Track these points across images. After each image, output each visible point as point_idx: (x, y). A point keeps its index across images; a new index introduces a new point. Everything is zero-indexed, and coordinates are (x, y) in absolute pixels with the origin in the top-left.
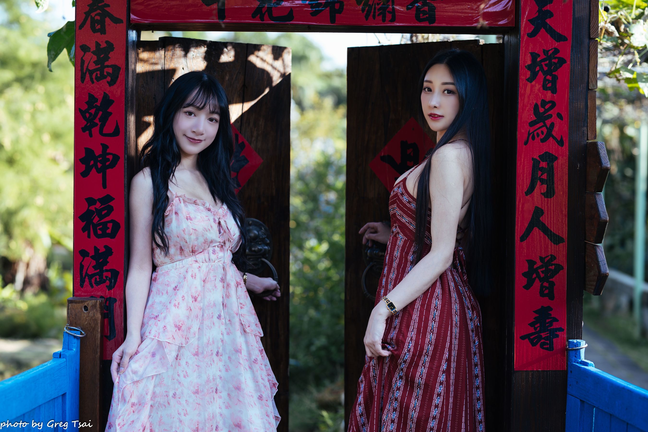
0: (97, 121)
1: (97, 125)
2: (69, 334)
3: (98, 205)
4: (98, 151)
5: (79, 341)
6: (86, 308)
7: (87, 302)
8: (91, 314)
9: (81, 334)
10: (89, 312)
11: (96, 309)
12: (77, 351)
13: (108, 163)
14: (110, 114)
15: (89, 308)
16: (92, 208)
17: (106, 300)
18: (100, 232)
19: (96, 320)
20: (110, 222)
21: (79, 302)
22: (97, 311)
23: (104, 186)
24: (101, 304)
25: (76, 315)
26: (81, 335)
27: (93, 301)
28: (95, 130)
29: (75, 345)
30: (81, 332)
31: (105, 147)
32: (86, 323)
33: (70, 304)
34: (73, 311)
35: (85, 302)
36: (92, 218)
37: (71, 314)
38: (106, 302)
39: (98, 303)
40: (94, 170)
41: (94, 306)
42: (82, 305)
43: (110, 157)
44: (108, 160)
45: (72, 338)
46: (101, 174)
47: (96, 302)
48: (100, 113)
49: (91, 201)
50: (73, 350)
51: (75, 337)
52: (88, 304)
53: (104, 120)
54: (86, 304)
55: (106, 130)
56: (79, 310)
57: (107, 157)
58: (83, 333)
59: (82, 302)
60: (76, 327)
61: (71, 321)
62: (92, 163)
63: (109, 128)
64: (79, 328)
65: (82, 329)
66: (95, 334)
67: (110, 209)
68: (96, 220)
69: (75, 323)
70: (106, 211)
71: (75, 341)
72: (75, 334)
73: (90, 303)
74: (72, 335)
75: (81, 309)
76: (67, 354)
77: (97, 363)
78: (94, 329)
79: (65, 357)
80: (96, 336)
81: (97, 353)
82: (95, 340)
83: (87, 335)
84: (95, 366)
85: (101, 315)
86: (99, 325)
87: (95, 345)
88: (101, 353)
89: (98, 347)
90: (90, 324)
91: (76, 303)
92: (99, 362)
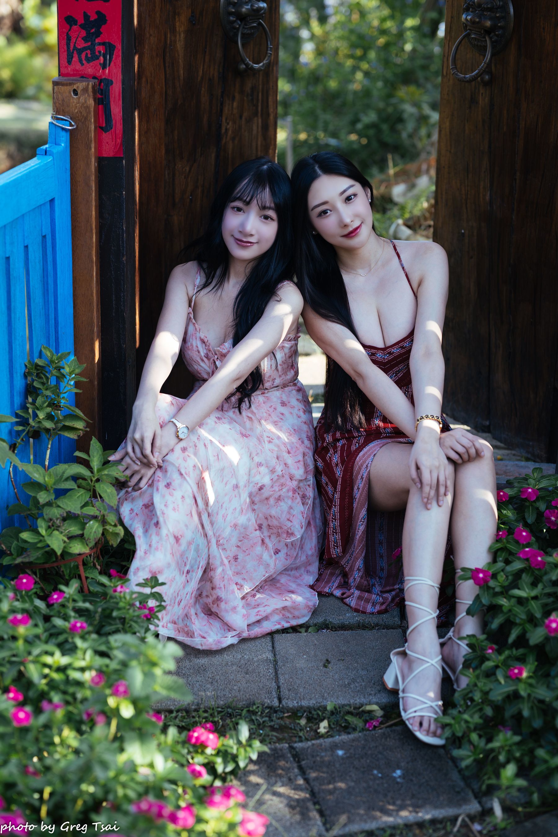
2: (55, 125)
5: (68, 133)
6: (75, 92)
7: (77, 85)
8: (82, 100)
9: (71, 125)
10: (79, 98)
11: (88, 94)
12: (66, 147)
15: (79, 92)
17: (101, 81)
19: (88, 107)
21: (66, 85)
22: (89, 96)
24: (93, 87)
25: (63, 100)
26: (70, 126)
27: (84, 83)
29: (64, 139)
30: (70, 123)
32: (76, 111)
33: (55, 87)
34: (60, 96)
35: (74, 84)
37: (58, 99)
38: (100, 84)
39: (90, 87)
41: (85, 90)
42: (71, 88)
45: (60, 130)
47: (88, 85)
50: (61, 145)
51: (63, 129)
52: (78, 87)
54: (75, 87)
56: (67, 94)
58: (73, 123)
59: (70, 84)
60: (64, 116)
61: (57, 109)
64: (67, 118)
65: (71, 119)
66: (87, 125)
69: (63, 110)
71: (63, 133)
73: (80, 85)
74: (59, 126)
75: (70, 93)
76: (55, 151)
77: (91, 161)
78: (86, 118)
79: (52, 154)
80: (88, 127)
81: (90, 148)
82: (88, 133)
83: (77, 126)
84: (88, 164)
85: (95, 100)
86: (92, 114)
87: (88, 139)
88: (95, 148)
89: (91, 141)
90: (81, 113)
91: (63, 85)
92: (93, 160)
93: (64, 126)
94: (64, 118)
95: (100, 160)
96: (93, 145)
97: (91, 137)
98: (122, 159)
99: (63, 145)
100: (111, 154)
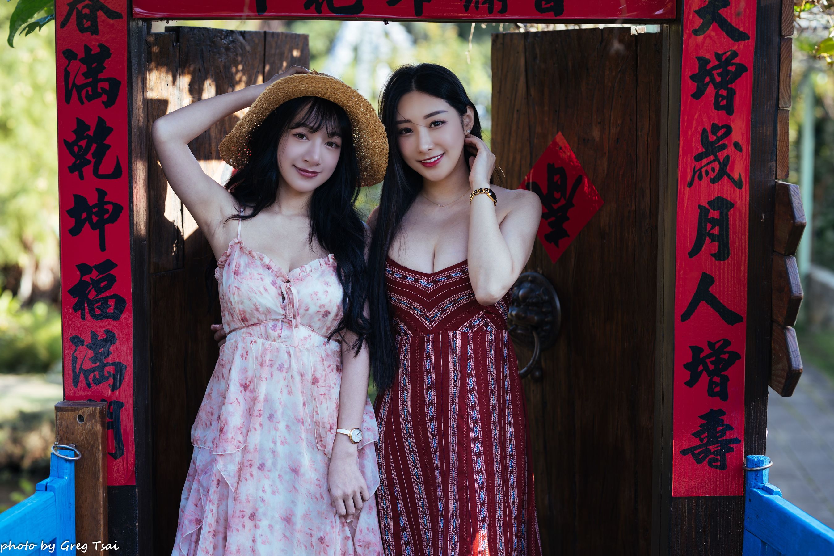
0: (89, 157)
1: (89, 162)
2: (58, 456)
3: (95, 275)
4: (92, 199)
5: (73, 464)
6: (81, 418)
7: (83, 410)
8: (88, 426)
9: (76, 455)
10: (86, 424)
11: (95, 419)
12: (70, 479)
13: (106, 216)
14: (108, 147)
15: (85, 417)
16: (87, 278)
17: (110, 405)
18: (98, 311)
19: (95, 434)
20: (111, 297)
21: (71, 410)
22: (96, 421)
23: (103, 248)
24: (101, 412)
25: (67, 427)
26: (75, 457)
27: (91, 408)
28: (88, 170)
29: (67, 471)
30: (75, 452)
31: (102, 193)
32: (82, 438)
33: (59, 413)
34: (64, 423)
35: (80, 409)
36: (87, 292)
37: (61, 426)
38: (109, 408)
39: (98, 411)
40: (87, 225)
41: (92, 415)
42: (76, 414)
43: (110, 207)
44: (107, 211)
45: (63, 461)
46: (97, 232)
47: (95, 409)
48: (94, 146)
49: (84, 269)
50: (64, 478)
51: (67, 461)
52: (84, 412)
53: (100, 154)
54: (81, 413)
55: (102, 171)
56: (72, 420)
57: (106, 207)
58: (78, 453)
59: (75, 410)
60: (68, 445)
61: (61, 436)
62: (84, 215)
63: (107, 167)
64: (72, 446)
65: (76, 447)
66: (95, 453)
67: (112, 280)
68: (92, 295)
69: (67, 438)
70: (105, 283)
71: (68, 465)
72: (67, 456)
73: (86, 411)
74: (62, 458)
75: (75, 419)
76: (56, 486)
77: (98, 493)
78: (93, 446)
79: (53, 490)
80: (95, 456)
81: (98, 479)
82: (95, 461)
83: (83, 456)
84: (95, 496)
85: (103, 426)
86: (100, 441)
87: (95, 468)
88: (103, 478)
89: (99, 470)
90: (87, 440)
91: (67, 410)
92: (101, 491)
93: (66, 458)
94: (68, 447)
95: (110, 490)
96: (101, 475)
97: (99, 466)
98: (135, 487)
99: (67, 478)
100: (123, 482)
